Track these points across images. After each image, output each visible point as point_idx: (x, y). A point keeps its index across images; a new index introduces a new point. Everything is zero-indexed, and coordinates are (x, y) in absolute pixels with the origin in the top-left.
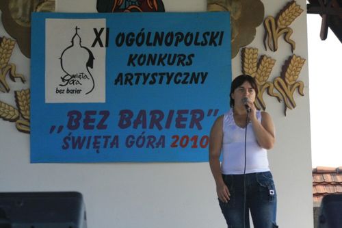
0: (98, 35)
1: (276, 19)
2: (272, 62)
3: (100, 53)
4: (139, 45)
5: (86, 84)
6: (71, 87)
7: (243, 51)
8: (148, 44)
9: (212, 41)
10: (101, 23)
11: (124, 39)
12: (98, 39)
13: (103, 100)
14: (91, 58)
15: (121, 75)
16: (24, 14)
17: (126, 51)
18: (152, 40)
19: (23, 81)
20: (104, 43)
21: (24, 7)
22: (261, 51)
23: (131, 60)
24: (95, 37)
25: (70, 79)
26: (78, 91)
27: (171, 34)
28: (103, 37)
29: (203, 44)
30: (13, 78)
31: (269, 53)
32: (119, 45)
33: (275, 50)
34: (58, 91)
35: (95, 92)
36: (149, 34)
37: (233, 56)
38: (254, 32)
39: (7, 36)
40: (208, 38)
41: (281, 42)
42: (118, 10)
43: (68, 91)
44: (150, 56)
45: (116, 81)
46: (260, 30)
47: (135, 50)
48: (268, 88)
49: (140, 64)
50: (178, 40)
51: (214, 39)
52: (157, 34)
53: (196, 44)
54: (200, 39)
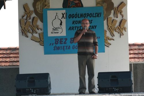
0: (63, 15)
1: (118, 8)
2: (116, 21)
3: (64, 21)
4: (76, 18)
5: (60, 30)
6: (56, 31)
7: (107, 18)
8: (78, 17)
9: (98, 16)
10: (64, 11)
11: (71, 16)
12: (63, 16)
13: (65, 35)
14: (61, 22)
15: (70, 27)
16: (41, 9)
17: (72, 20)
18: (79, 16)
19: (41, 30)
20: (65, 18)
21: (41, 7)
22: (113, 18)
23: (73, 23)
24: (62, 16)
25: (55, 29)
26: (58, 33)
27: (85, 14)
28: (65, 16)
29: (95, 17)
30: (38, 29)
31: (115, 19)
32: (69, 18)
33: (117, 18)
34: (52, 33)
35: (63, 33)
36: (79, 14)
37: (104, 20)
38: (111, 12)
39: (36, 16)
40: (97, 15)
41: (119, 15)
42: (69, 7)
43: (55, 33)
44: (79, 21)
45: (69, 29)
46: (112, 11)
47: (74, 19)
48: (115, 30)
49: (76, 24)
50: (87, 16)
51: (98, 15)
52: (81, 14)
53: (93, 17)
54: (94, 15)
